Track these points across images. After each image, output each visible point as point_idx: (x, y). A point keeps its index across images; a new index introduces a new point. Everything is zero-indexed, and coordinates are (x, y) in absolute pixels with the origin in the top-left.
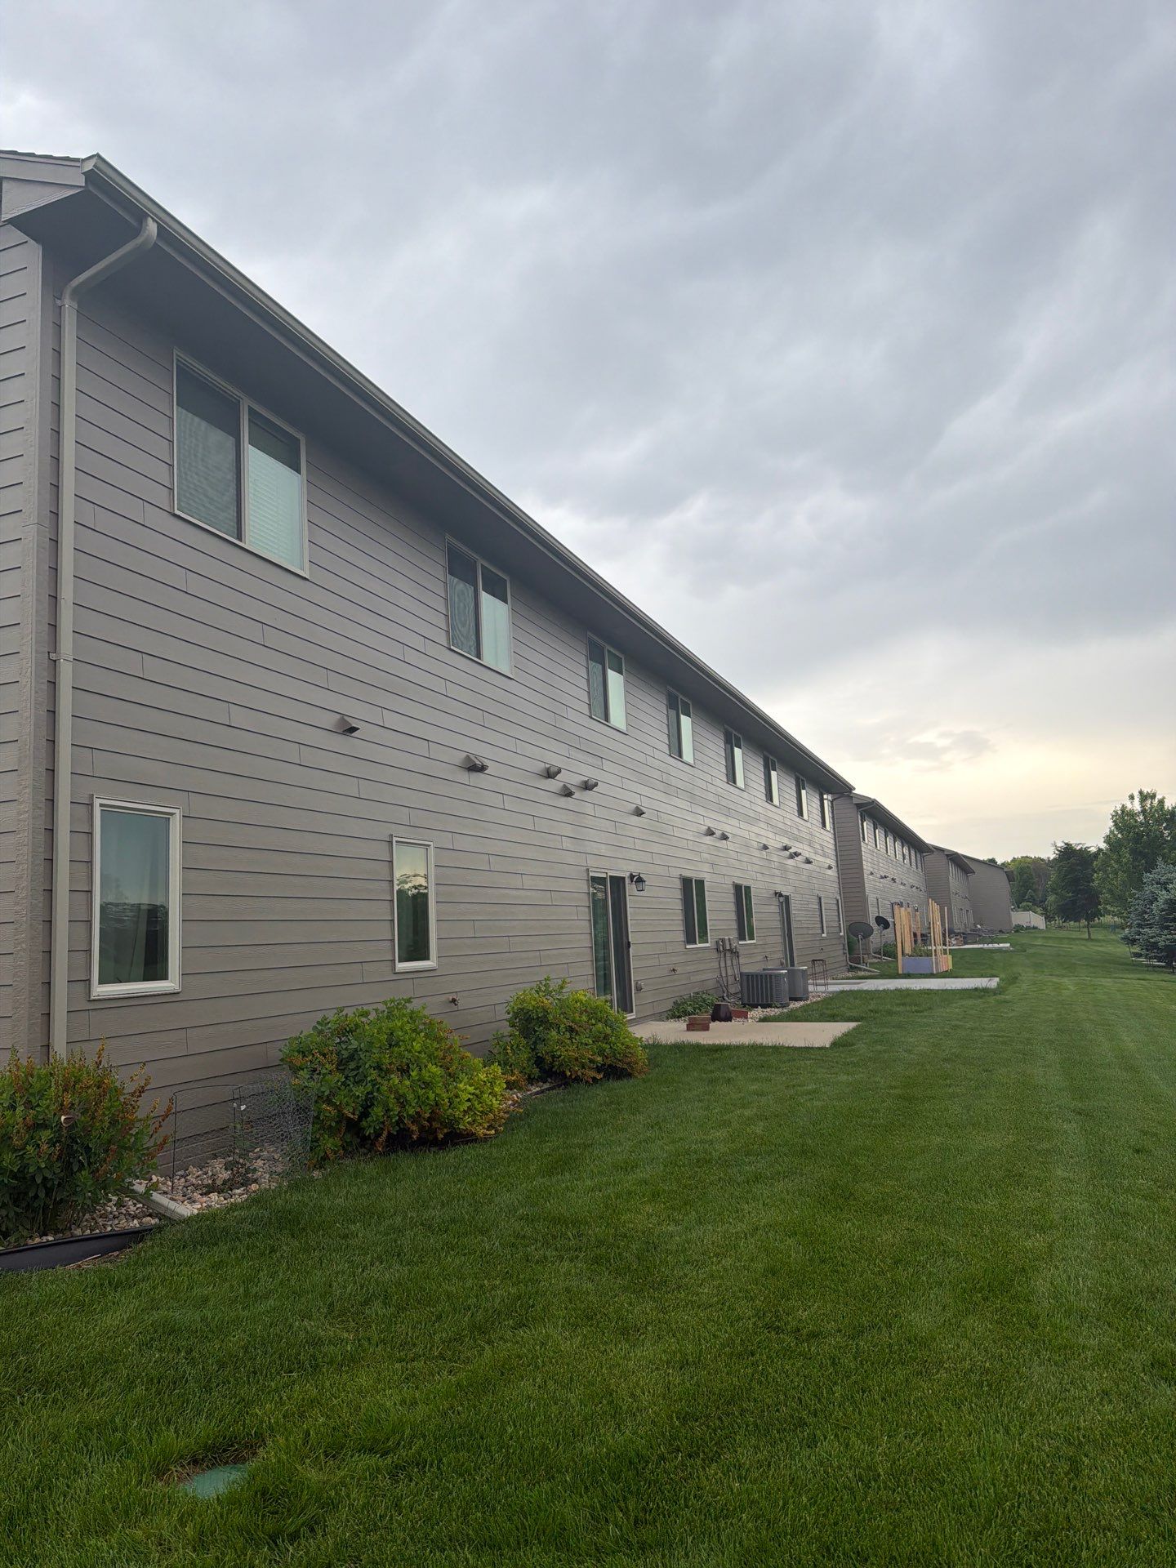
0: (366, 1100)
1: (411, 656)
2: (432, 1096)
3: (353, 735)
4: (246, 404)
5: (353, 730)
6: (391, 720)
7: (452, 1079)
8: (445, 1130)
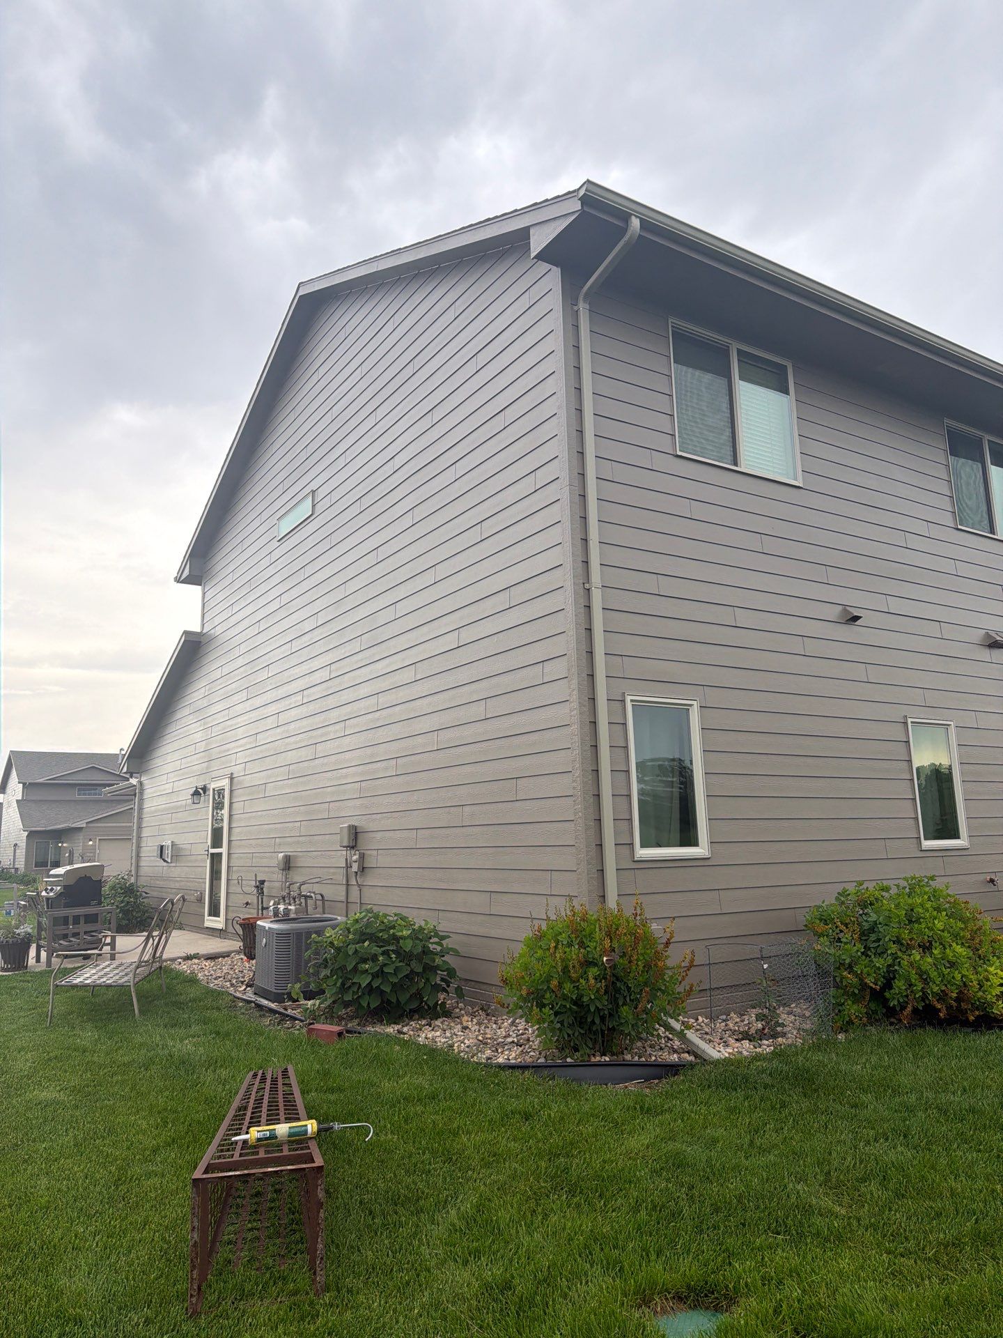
0: (888, 972)
1: (914, 542)
2: (958, 977)
3: (856, 623)
4: (734, 347)
5: (856, 618)
6: (895, 605)
7: (982, 961)
8: (977, 1013)
